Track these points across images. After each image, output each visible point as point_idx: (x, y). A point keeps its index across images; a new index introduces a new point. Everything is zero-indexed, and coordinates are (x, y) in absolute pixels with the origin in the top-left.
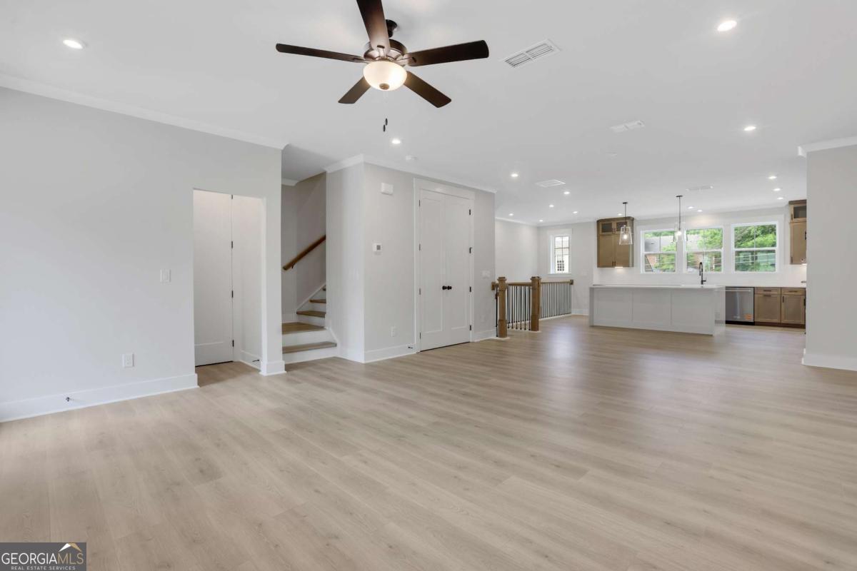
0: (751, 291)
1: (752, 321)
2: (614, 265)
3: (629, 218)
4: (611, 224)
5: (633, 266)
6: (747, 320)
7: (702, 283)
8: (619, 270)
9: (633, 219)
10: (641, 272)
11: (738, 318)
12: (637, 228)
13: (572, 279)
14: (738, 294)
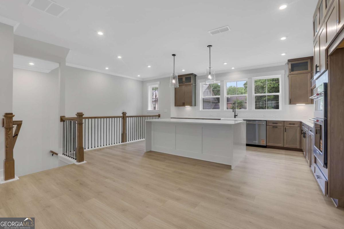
0: (264, 123)
1: (265, 144)
2: (184, 105)
3: (192, 74)
4: (182, 78)
5: (195, 105)
6: (262, 144)
7: (235, 117)
8: (188, 108)
9: (195, 76)
10: (200, 110)
11: (257, 143)
12: (198, 81)
13: (159, 114)
14: (257, 125)
